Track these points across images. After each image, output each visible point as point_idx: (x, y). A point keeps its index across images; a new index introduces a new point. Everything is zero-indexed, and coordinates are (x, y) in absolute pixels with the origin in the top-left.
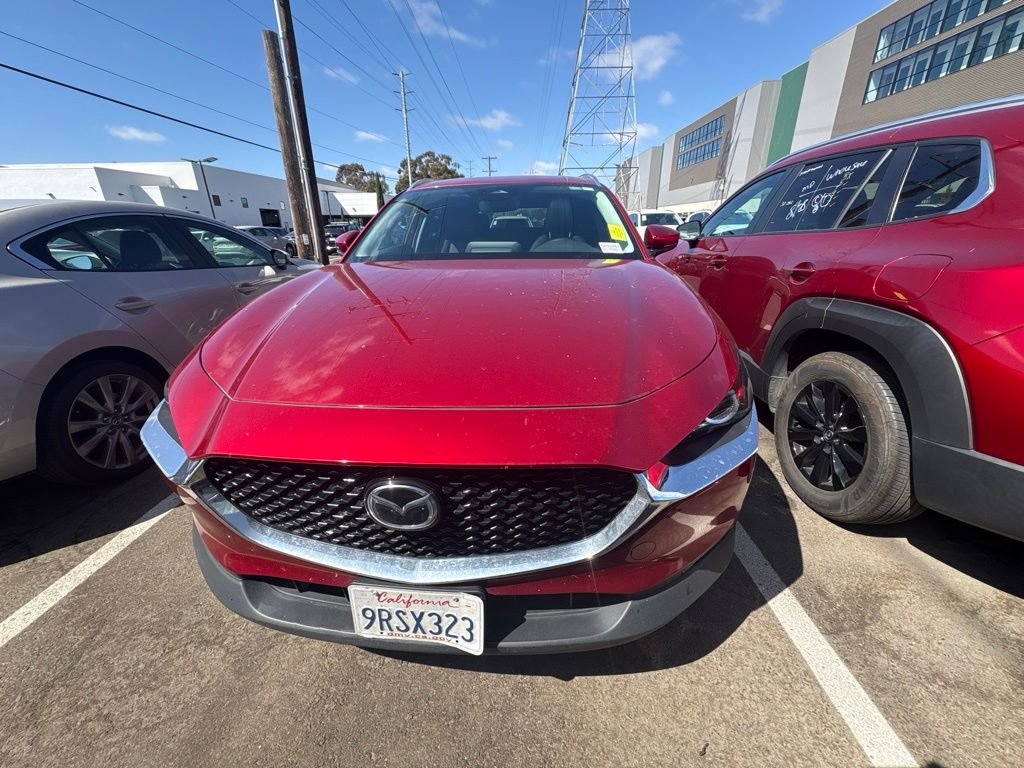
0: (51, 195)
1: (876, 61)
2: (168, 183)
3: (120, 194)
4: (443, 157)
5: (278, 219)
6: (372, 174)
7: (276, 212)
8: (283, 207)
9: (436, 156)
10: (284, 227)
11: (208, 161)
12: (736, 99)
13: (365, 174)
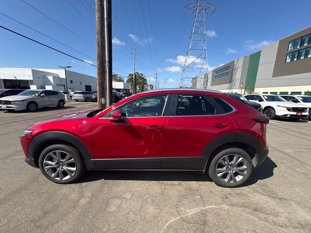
0: (15, 77)
1: (289, 50)
2: (56, 75)
3: (39, 78)
4: (141, 74)
5: (91, 88)
6: (119, 77)
7: (90, 86)
8: (93, 85)
9: (139, 73)
10: (92, 91)
11: (68, 67)
12: (234, 61)
13: (118, 77)
